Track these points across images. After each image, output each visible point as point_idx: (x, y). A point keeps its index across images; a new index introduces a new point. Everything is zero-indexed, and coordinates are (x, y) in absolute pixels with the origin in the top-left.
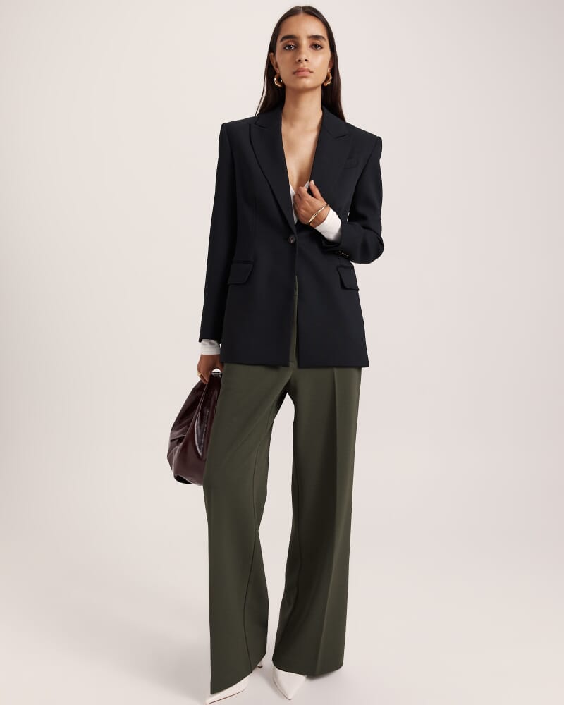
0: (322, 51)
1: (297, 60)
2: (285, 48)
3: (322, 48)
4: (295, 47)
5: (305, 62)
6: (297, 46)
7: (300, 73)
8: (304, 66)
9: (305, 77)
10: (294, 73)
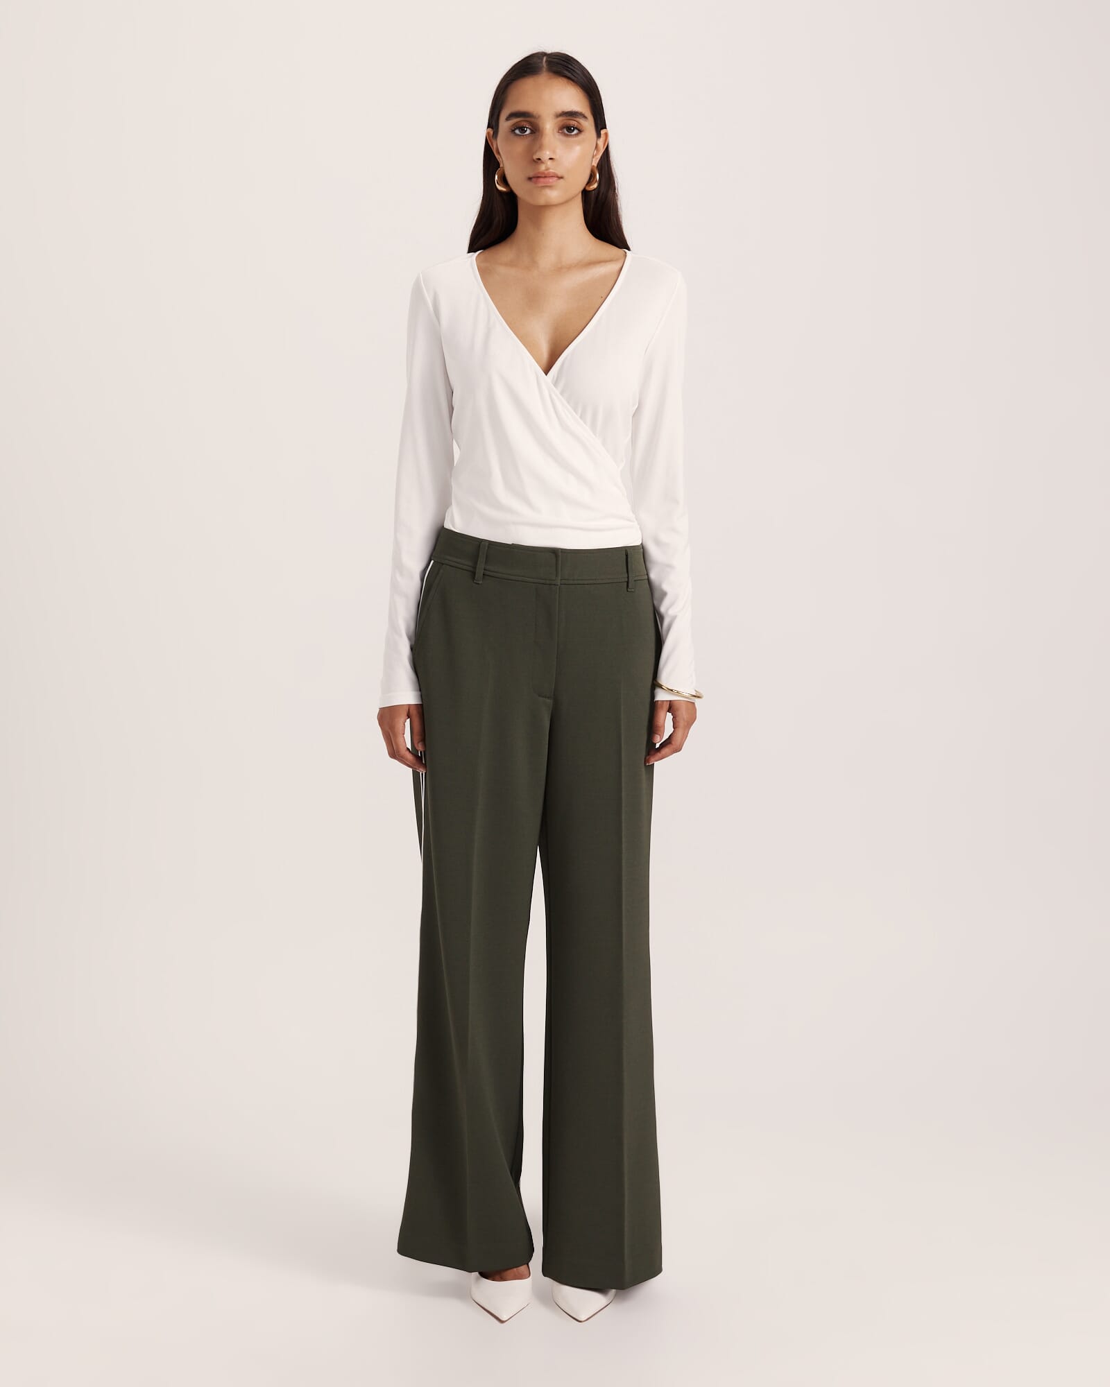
0: (581, 136)
1: (535, 157)
2: (513, 131)
3: (580, 131)
4: (533, 132)
5: (549, 163)
6: (536, 130)
7: (542, 180)
8: (547, 169)
9: (550, 187)
10: (530, 179)
